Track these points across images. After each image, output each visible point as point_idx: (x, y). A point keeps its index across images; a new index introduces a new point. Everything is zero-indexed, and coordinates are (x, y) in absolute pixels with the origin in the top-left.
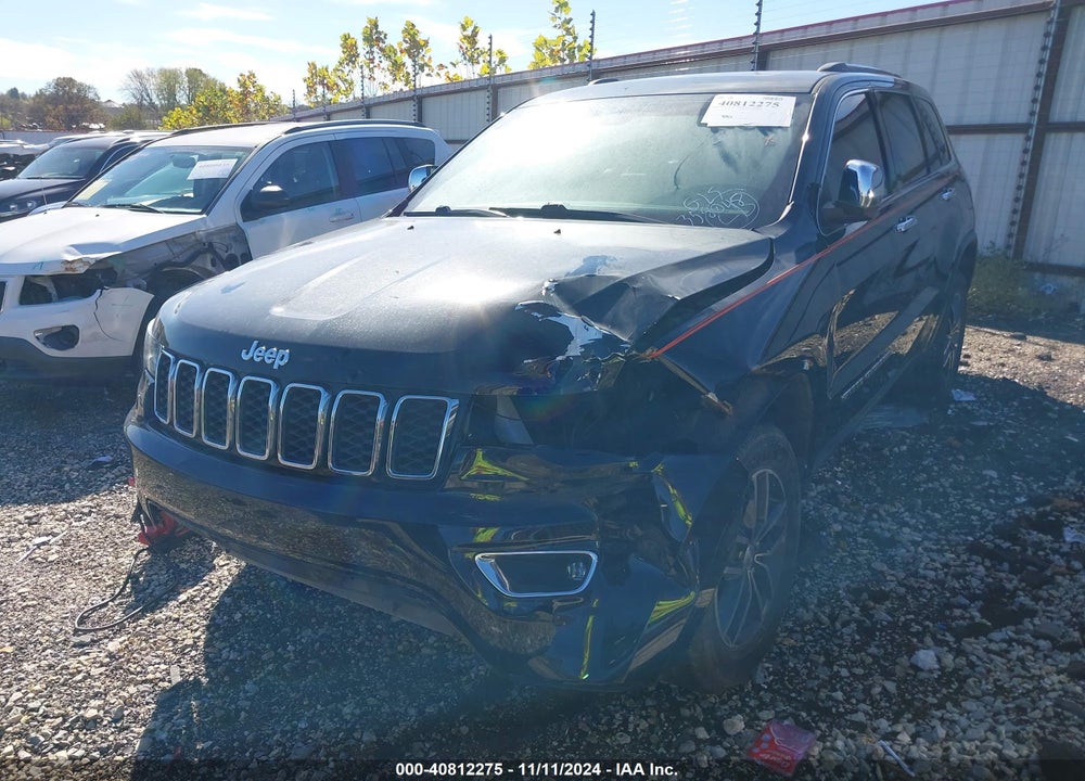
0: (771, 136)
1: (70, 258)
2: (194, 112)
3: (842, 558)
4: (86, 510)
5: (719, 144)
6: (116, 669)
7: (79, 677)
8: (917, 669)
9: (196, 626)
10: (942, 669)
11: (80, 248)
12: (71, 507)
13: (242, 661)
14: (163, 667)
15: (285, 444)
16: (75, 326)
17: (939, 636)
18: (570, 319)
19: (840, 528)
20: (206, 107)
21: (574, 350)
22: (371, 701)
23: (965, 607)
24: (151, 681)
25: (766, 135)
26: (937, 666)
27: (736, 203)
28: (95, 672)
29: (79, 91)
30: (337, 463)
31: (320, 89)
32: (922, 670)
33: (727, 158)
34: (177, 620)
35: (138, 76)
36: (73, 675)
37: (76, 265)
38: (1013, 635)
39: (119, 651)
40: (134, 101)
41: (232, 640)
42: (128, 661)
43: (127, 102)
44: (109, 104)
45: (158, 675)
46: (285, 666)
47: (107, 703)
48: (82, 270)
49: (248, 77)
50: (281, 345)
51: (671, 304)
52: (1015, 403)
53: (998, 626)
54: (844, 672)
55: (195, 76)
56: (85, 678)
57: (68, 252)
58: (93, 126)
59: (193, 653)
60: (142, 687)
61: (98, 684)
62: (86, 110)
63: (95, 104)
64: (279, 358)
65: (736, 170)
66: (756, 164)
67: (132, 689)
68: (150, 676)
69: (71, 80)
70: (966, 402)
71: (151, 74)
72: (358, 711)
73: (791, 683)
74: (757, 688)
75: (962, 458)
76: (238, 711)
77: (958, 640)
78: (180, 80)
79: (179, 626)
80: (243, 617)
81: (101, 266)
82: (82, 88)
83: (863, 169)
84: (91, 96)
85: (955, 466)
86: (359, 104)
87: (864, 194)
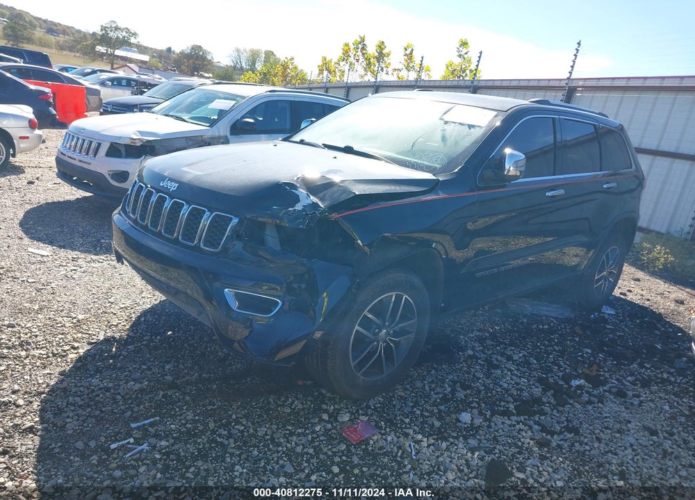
0: (472, 129)
1: (135, 137)
2: (258, 75)
3: (462, 367)
4: (101, 261)
5: (444, 130)
6: (77, 326)
7: (59, 325)
8: (458, 420)
9: (122, 318)
10: (472, 424)
11: (141, 133)
12: (94, 257)
13: (134, 337)
14: (98, 330)
15: (166, 226)
16: (127, 172)
17: (484, 411)
18: (302, 192)
19: (472, 353)
20: (265, 73)
21: (299, 207)
22: (181, 366)
23: (508, 402)
24: (90, 334)
25: (470, 129)
26: (470, 422)
27: (436, 161)
28: (67, 325)
29: (203, 53)
30: (183, 239)
31: (325, 73)
32: (461, 422)
33: (444, 138)
34: (115, 314)
35: (238, 50)
36: (57, 323)
37: (136, 141)
38: (523, 420)
39: (83, 319)
40: (233, 65)
41: (134, 328)
42: (84, 324)
43: (229, 64)
44: (218, 64)
45: (94, 333)
46: (151, 344)
47: (66, 337)
48: (139, 144)
49: (290, 60)
50: (176, 181)
51: (352, 195)
52: (638, 321)
53: (518, 415)
54: (418, 412)
55: (269, 54)
56: (62, 326)
57: (135, 134)
58: (206, 75)
59: (114, 329)
60: (84, 336)
61: (66, 330)
62: (206, 65)
63: (210, 62)
64: (173, 186)
65: (445, 145)
66: (456, 143)
67: (80, 335)
68: (90, 332)
69: (200, 47)
70: (608, 314)
71: (245, 50)
72: (172, 369)
73: (387, 409)
74: (368, 407)
75: (577, 339)
76: (120, 355)
77: (492, 415)
78: (260, 56)
79: (115, 316)
80: (145, 320)
81: (149, 144)
82: (205, 52)
83: (511, 155)
84: (209, 57)
85: (569, 342)
86: (345, 85)
87: (507, 167)
